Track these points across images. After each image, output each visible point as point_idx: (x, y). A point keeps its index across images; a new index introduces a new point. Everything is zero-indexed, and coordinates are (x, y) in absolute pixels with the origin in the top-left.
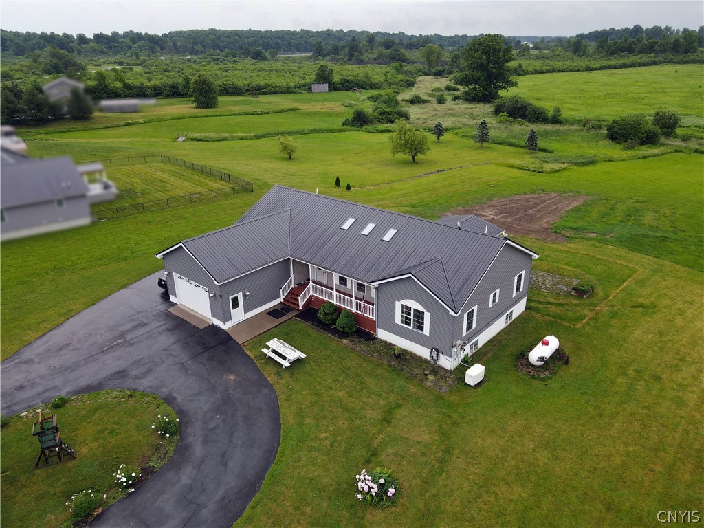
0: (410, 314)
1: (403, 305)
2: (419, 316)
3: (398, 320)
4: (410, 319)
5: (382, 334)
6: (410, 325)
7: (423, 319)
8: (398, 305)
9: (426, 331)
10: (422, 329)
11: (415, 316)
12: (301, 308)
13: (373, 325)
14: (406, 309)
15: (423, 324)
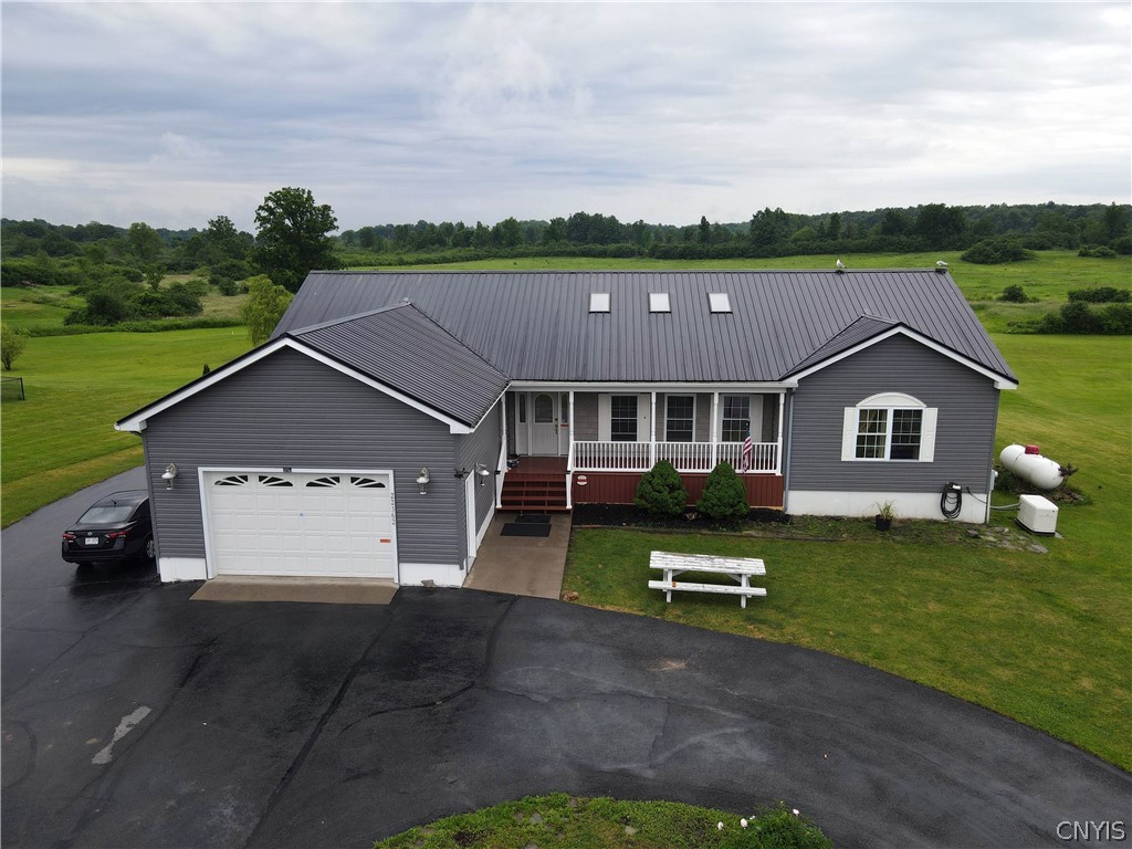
0: (882, 428)
1: (863, 413)
2: (908, 423)
3: (849, 452)
4: (881, 440)
5: (800, 503)
6: (880, 453)
7: (918, 427)
8: (851, 417)
9: (927, 453)
10: (913, 452)
11: (896, 427)
12: (569, 506)
13: (776, 488)
14: (873, 419)
15: (917, 439)
